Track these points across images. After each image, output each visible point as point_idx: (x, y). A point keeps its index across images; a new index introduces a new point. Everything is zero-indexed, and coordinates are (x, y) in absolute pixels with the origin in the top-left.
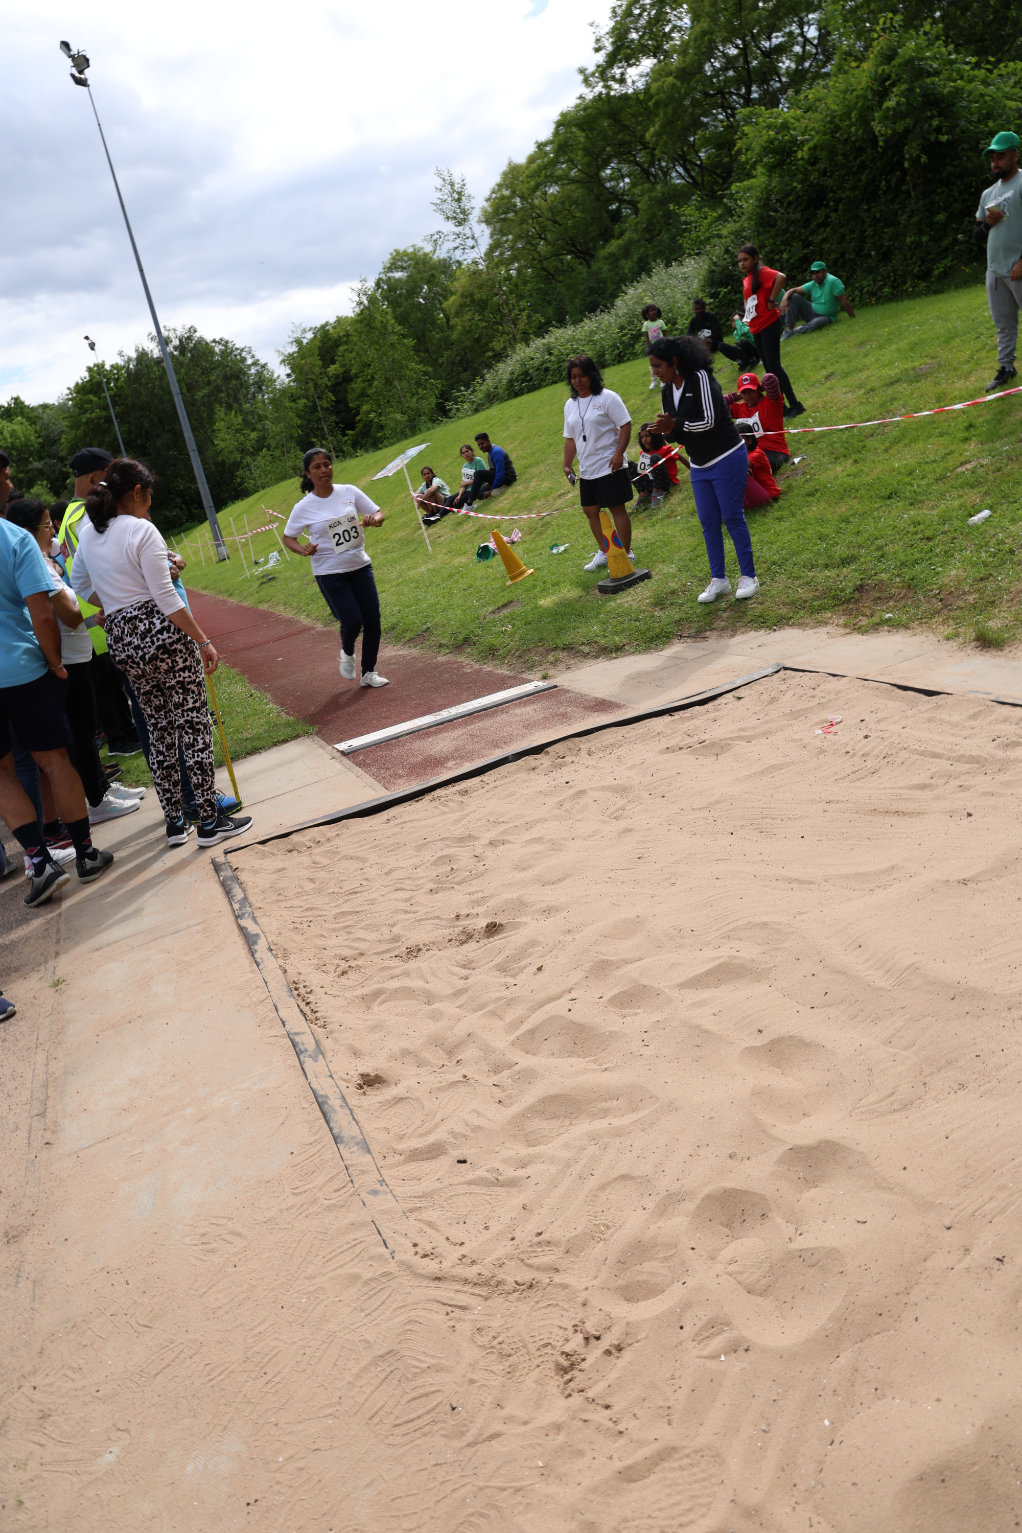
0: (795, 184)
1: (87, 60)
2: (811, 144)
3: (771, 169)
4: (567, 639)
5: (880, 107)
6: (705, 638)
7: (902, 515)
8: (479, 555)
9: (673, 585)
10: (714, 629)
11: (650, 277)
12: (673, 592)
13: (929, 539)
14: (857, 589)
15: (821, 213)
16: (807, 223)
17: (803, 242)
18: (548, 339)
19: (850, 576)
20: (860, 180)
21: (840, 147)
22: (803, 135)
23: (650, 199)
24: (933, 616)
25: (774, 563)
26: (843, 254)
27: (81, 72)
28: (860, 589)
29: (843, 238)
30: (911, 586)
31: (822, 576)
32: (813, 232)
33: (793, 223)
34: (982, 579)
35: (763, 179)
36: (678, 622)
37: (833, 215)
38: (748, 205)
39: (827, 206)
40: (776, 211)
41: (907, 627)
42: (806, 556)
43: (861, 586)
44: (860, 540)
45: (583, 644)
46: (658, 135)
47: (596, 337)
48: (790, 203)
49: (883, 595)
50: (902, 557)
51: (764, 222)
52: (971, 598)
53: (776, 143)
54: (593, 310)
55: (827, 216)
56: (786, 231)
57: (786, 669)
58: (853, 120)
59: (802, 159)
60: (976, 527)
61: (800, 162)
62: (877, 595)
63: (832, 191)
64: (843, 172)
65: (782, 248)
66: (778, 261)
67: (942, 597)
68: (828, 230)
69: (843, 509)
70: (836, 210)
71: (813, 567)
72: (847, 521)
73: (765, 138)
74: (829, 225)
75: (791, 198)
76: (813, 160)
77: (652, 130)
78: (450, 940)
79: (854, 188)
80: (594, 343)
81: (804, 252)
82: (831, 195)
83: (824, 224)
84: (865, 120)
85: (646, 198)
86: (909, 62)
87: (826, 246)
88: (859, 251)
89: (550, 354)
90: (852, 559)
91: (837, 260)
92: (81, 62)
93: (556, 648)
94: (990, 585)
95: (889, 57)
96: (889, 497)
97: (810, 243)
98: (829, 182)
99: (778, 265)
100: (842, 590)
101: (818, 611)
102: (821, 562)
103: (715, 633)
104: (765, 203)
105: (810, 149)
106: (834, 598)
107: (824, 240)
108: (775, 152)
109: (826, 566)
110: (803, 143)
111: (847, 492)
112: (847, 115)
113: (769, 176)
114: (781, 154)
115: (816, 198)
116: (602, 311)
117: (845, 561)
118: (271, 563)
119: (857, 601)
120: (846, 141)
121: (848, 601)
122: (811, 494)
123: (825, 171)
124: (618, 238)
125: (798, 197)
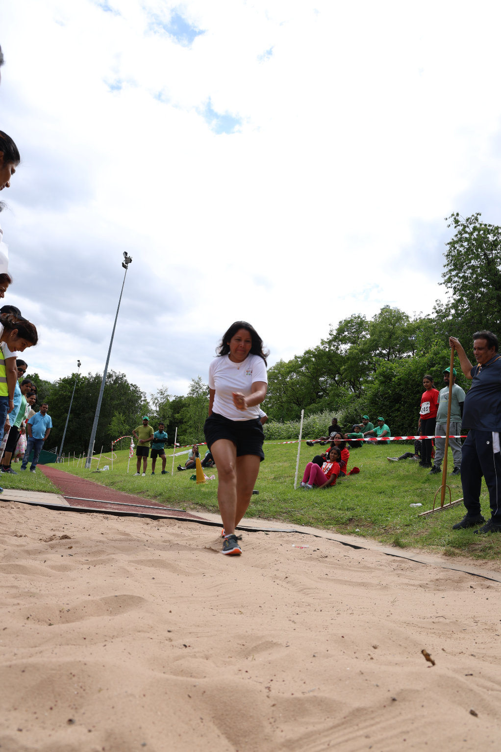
0: (389, 391)
1: (131, 261)
2: (399, 377)
3: (382, 383)
4: (204, 502)
5: (429, 369)
6: (269, 520)
7: (382, 499)
8: (191, 478)
9: (265, 498)
10: (275, 518)
11: (322, 414)
12: (264, 501)
13: (390, 509)
14: (349, 520)
15: (397, 406)
16: (390, 409)
17: (388, 414)
18: (270, 425)
19: (349, 514)
20: (416, 396)
21: (411, 382)
22: (397, 373)
23: (334, 393)
24: (378, 535)
25: (316, 503)
26: (403, 425)
27: (126, 263)
28: (350, 520)
29: (404, 418)
30: (374, 523)
31: (335, 513)
32: (392, 412)
33: (385, 406)
34: (406, 525)
35: (377, 386)
36: (259, 511)
37: (402, 407)
38: (369, 394)
39: (400, 403)
40: (380, 399)
41: (364, 536)
42: (333, 504)
43: (351, 519)
44: (359, 504)
45: (211, 506)
46: (345, 370)
47: (291, 430)
48: (385, 398)
49: (360, 524)
50: (375, 512)
51: (373, 402)
52: (399, 531)
53: (386, 373)
54: (293, 420)
55: (400, 407)
56: (381, 408)
57: (296, 532)
58: (418, 373)
59: (394, 381)
60: (413, 508)
61: (393, 383)
62: (356, 523)
63: (404, 397)
64: (410, 392)
65: (378, 414)
66: (375, 419)
67: (386, 528)
68: (399, 413)
69: (358, 493)
70: (404, 406)
71: (333, 508)
72: (357, 497)
73: (382, 370)
74: (399, 411)
75: (386, 395)
76: (400, 385)
77: (343, 367)
78: (40, 540)
79: (413, 399)
80: (289, 432)
81: (387, 418)
82: (403, 399)
83: (398, 410)
84: (422, 375)
85: (333, 392)
86: (443, 358)
87: (396, 419)
88: (410, 425)
89: (268, 431)
90: (353, 509)
91: (400, 426)
92: (128, 260)
93: (197, 504)
94: (410, 528)
95: (436, 354)
96: (381, 493)
97: (390, 416)
98: (403, 394)
99: (375, 421)
100: (342, 518)
101: (327, 525)
102: (338, 507)
103: (275, 520)
104: (375, 395)
105: (398, 379)
106: (337, 521)
107: (396, 416)
108: (384, 376)
109: (340, 509)
110: (396, 376)
111: (362, 488)
112: (416, 371)
113: (380, 385)
114: (387, 378)
115: (397, 399)
116: (297, 421)
117: (348, 509)
118: (104, 469)
119: (347, 525)
120: (414, 380)
121: (343, 524)
122: (347, 487)
123: (403, 389)
124: (317, 404)
125: (389, 396)
